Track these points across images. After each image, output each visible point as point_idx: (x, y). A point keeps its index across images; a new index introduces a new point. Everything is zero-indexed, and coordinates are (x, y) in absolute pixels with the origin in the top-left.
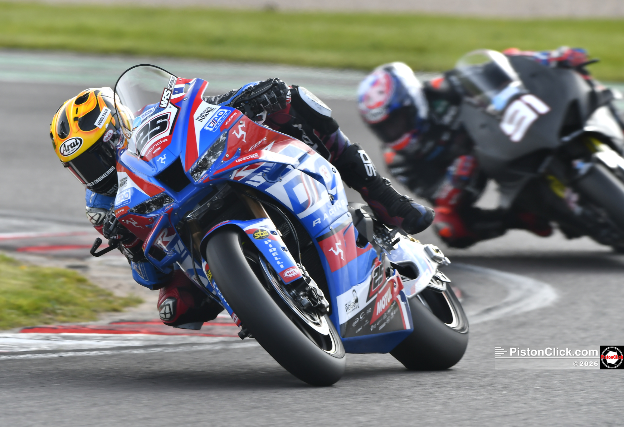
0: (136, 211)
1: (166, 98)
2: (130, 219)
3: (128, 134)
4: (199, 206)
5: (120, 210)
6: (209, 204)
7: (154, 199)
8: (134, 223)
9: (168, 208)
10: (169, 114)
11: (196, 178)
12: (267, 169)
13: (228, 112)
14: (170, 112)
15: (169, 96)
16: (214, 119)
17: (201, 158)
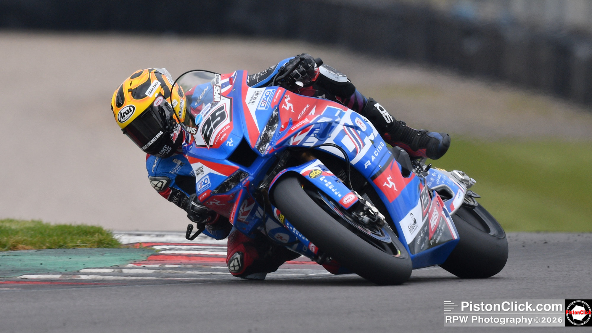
0: (217, 191)
1: (217, 93)
2: (214, 200)
3: (193, 131)
4: (267, 176)
5: (203, 194)
6: (274, 172)
7: (232, 177)
8: (218, 203)
9: (245, 182)
10: (224, 105)
11: (262, 151)
12: (316, 130)
13: (273, 91)
14: (225, 104)
15: (219, 90)
16: (264, 99)
17: (262, 134)
